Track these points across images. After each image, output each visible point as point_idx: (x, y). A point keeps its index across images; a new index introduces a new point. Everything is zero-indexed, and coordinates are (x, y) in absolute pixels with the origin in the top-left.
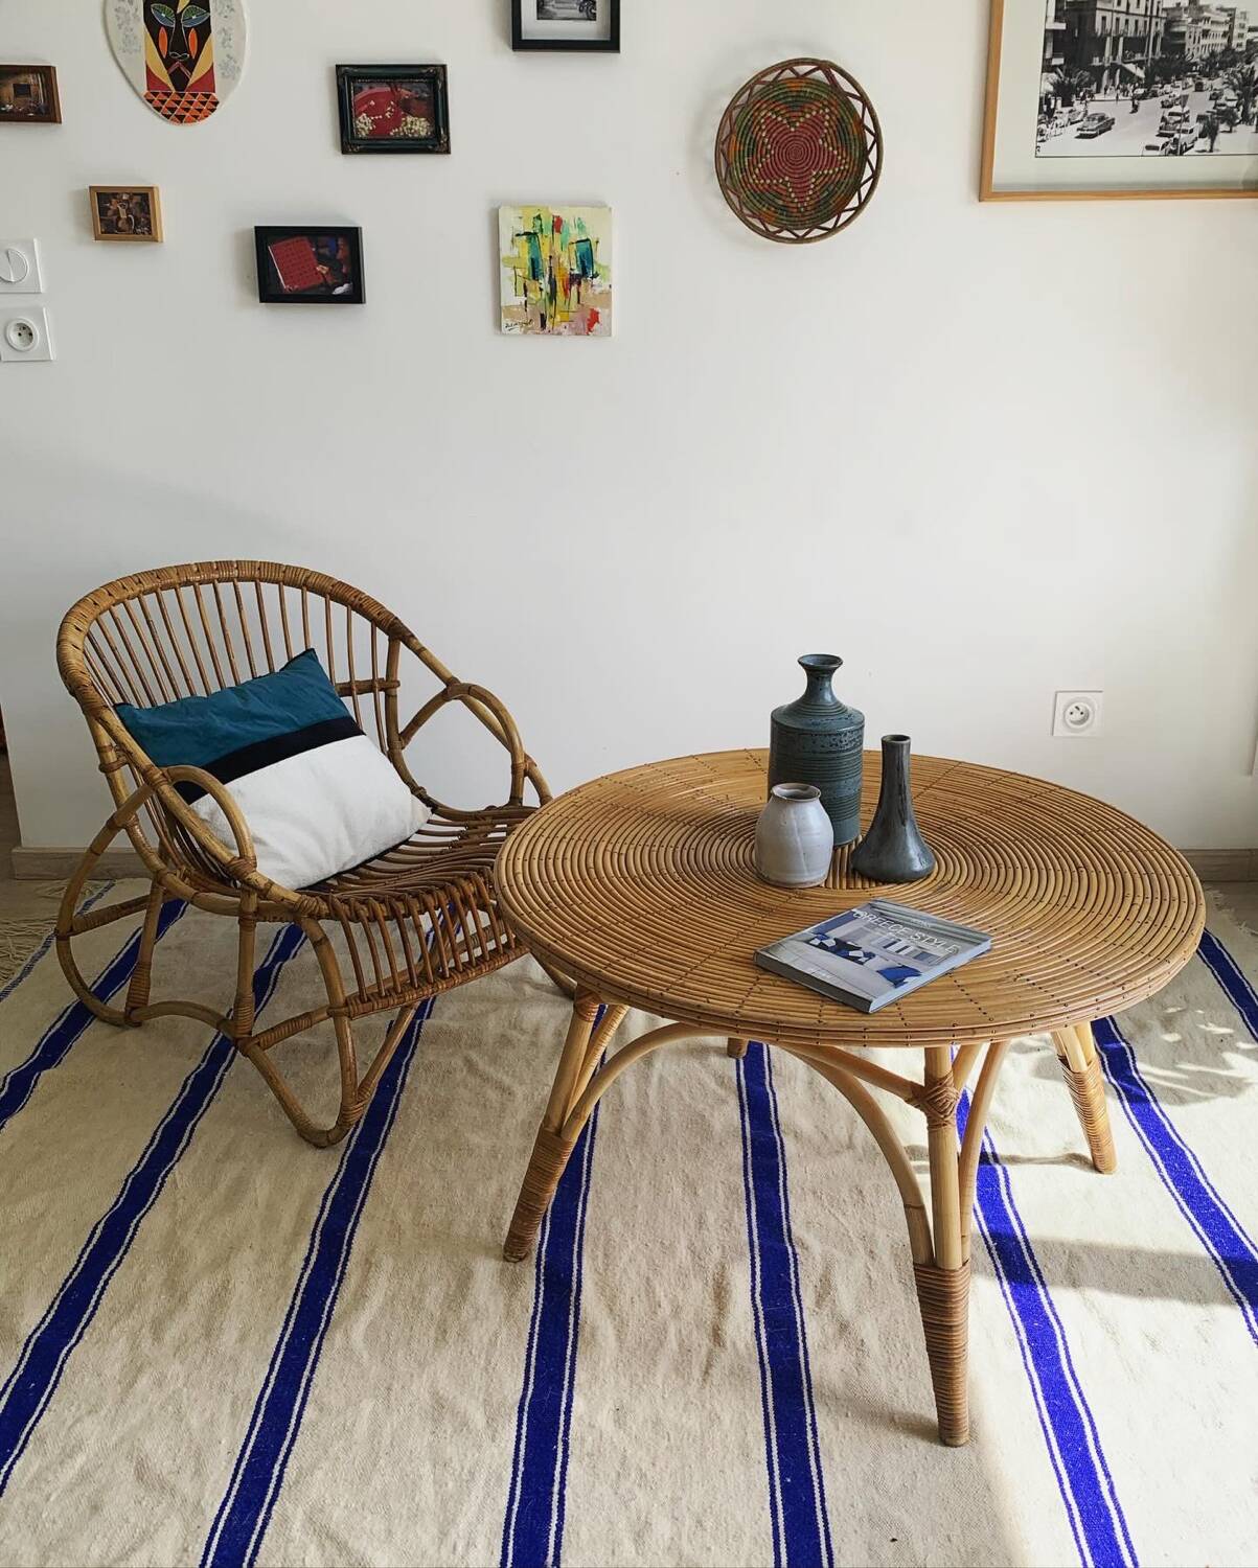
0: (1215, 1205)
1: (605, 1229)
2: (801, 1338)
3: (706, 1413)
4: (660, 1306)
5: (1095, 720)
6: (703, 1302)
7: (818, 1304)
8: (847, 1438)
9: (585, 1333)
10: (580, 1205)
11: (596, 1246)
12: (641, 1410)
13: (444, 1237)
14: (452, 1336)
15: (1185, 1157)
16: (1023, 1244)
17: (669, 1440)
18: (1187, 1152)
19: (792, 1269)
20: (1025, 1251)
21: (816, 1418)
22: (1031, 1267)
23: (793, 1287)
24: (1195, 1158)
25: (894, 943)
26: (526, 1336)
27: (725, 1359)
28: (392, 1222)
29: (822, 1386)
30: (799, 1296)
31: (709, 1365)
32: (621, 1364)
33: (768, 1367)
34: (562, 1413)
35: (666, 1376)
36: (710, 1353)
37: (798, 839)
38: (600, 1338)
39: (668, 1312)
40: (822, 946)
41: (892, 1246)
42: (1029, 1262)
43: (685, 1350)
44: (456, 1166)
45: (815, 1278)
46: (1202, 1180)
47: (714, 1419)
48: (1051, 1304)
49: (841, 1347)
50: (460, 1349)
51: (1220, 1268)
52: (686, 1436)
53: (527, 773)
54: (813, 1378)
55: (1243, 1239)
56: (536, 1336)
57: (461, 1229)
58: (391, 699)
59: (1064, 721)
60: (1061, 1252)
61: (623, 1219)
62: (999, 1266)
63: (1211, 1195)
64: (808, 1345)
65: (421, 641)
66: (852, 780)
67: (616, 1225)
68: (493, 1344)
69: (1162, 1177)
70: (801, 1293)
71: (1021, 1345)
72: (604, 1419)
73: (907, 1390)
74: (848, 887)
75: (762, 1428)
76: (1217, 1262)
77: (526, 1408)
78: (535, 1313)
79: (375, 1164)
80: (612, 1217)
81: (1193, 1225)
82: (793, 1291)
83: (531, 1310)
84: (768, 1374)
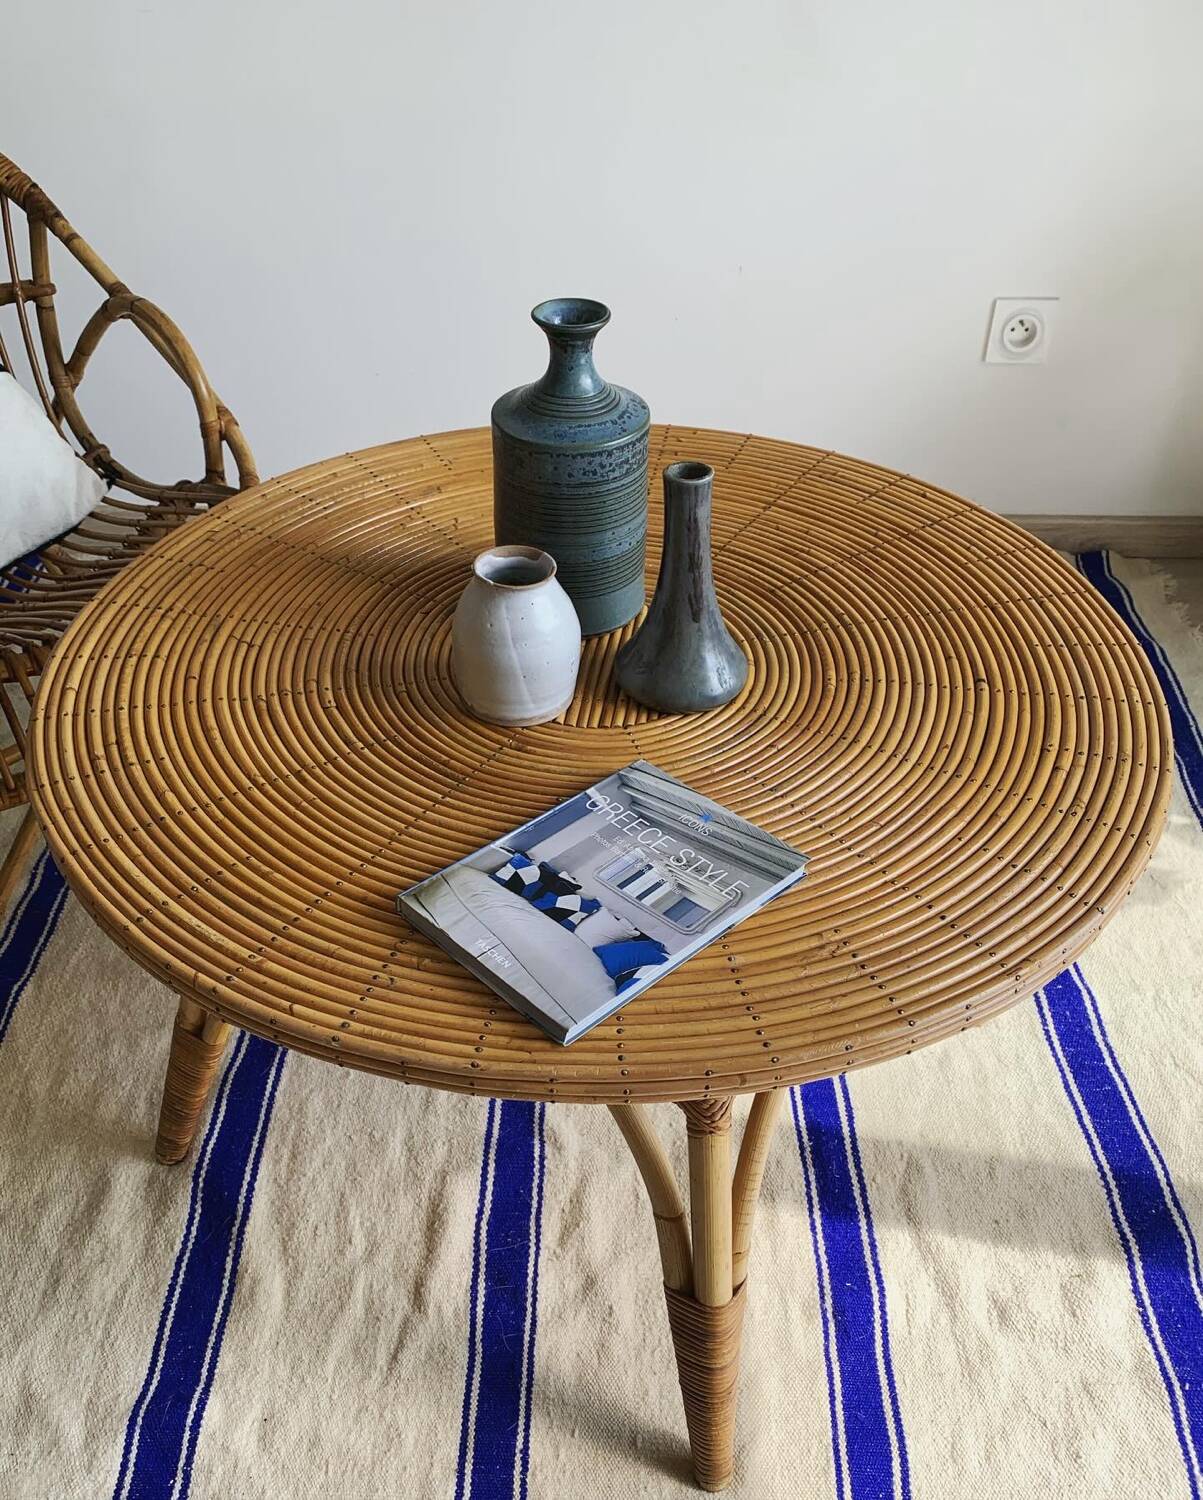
0: (1112, 1080)
1: (300, 1109)
2: (530, 1300)
3: (383, 1427)
4: (350, 1242)
5: (1045, 336)
6: (409, 1236)
7: (562, 1242)
8: (568, 1473)
9: (244, 1288)
10: (273, 1072)
11: (283, 1141)
12: (296, 1423)
13: (85, 1121)
14: (65, 1290)
15: (1081, 1002)
16: (848, 1141)
17: (327, 1472)
18: (1084, 993)
19: (536, 1181)
20: (849, 1153)
21: (531, 1439)
22: (855, 1180)
23: (534, 1211)
24: (1094, 1003)
25: (640, 873)
26: (164, 1290)
27: (424, 1334)
28: (22, 1095)
29: (545, 1380)
30: (538, 1226)
31: (400, 1345)
32: (283, 1342)
33: (479, 1347)
34: (187, 1429)
35: (340, 1362)
36: (406, 1321)
37: (514, 655)
38: (261, 1298)
39: (360, 1253)
40: (515, 885)
41: (675, 1143)
42: (853, 1172)
43: (373, 1315)
44: (122, 1003)
45: (564, 1197)
46: (1099, 1038)
47: (392, 1437)
48: (873, 1246)
49: (583, 1316)
50: (71, 1313)
51: (1107, 1185)
52: (349, 1467)
53: (223, 436)
54: (536, 1369)
55: (1143, 1137)
56: (178, 1290)
57: (109, 1110)
58: (45, 313)
59: (1002, 340)
60: (898, 1156)
61: (327, 1093)
62: (812, 1178)
63: (1108, 1062)
64: (539, 1312)
65: (71, 225)
66: (626, 528)
67: (316, 1105)
68: (117, 1303)
69: (1047, 1032)
70: (543, 1222)
71: (824, 1317)
72: (245, 1439)
73: (661, 1393)
74: (601, 725)
75: (455, 1453)
76: (1104, 1176)
77: (140, 1421)
78: (182, 1252)
79: (16, 1000)
80: (311, 1091)
81: (1078, 1112)
82: (533, 1217)
83: (178, 1247)
84: (479, 1359)
